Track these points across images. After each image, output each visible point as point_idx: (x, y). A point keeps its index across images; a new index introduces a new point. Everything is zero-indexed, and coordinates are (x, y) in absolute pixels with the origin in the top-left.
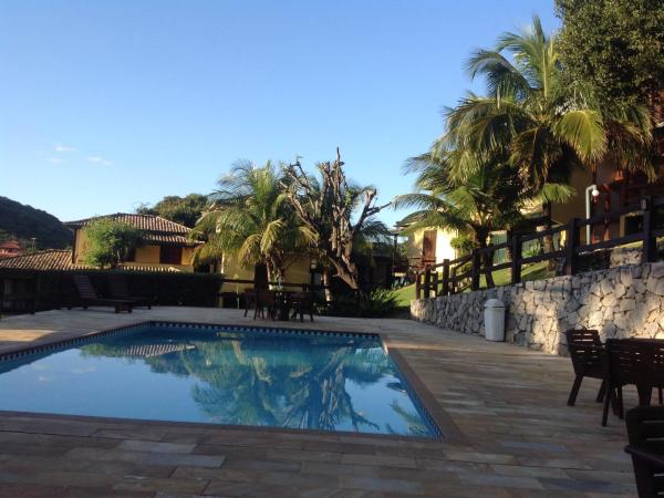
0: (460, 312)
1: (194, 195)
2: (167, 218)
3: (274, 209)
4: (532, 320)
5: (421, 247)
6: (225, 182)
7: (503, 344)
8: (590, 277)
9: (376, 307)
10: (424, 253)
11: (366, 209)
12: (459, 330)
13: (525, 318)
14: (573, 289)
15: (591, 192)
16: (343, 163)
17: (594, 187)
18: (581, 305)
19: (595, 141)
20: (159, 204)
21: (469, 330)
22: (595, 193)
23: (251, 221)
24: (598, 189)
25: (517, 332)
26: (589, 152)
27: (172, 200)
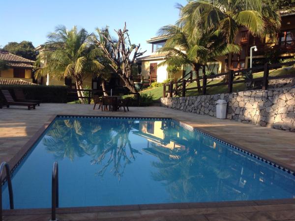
0: (196, 104)
1: (25, 42)
2: (12, 53)
3: (79, 52)
4: (243, 110)
5: (149, 70)
6: (51, 36)
7: (226, 120)
8: (279, 91)
9: (147, 101)
10: (150, 73)
11: (136, 54)
12: (196, 113)
13: (238, 109)
14: (268, 96)
15: (253, 49)
16: (128, 30)
17: (255, 47)
18: (273, 104)
19: (259, 26)
20: (6, 46)
21: (202, 113)
22: (256, 50)
23: (67, 57)
24: (257, 48)
25: (233, 115)
26: (256, 31)
27: (13, 44)
